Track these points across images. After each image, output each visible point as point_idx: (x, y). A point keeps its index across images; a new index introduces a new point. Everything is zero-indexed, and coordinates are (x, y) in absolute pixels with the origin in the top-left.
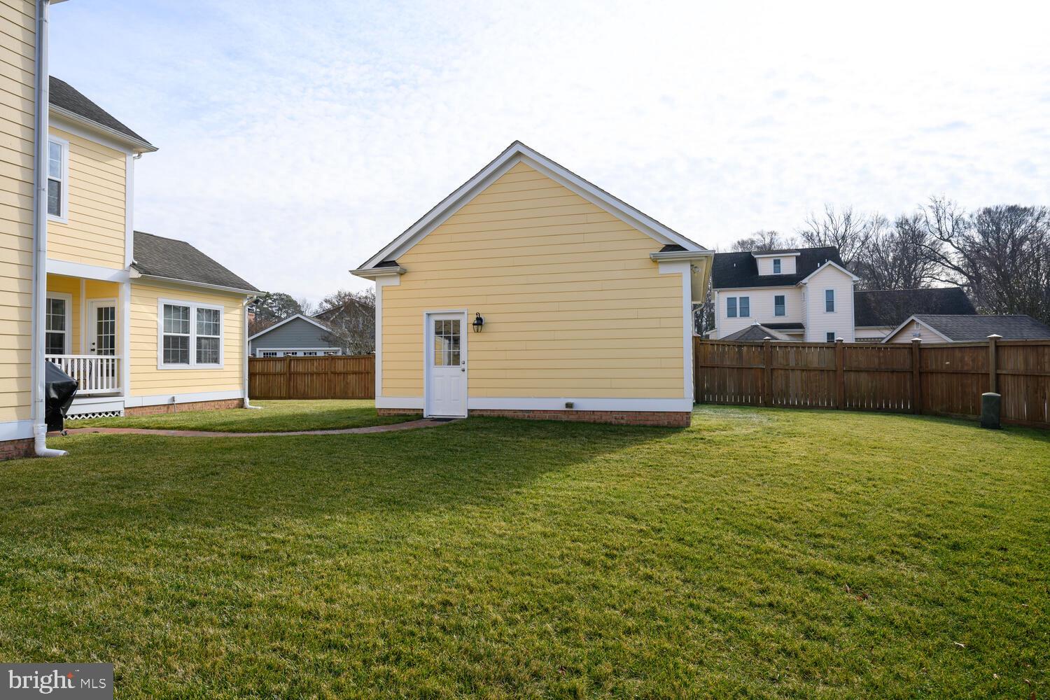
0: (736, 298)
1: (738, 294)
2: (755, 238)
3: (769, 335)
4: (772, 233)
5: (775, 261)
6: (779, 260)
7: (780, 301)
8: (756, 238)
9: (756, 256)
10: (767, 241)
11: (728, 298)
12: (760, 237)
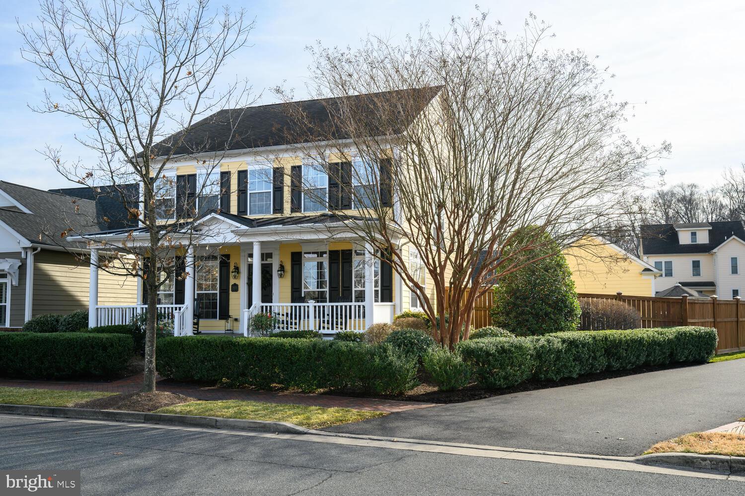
0: (661, 262)
1: (663, 259)
2: (675, 191)
3: (688, 293)
4: (694, 186)
5: (692, 233)
6: (695, 233)
7: (696, 265)
8: (677, 190)
9: (677, 230)
10: (688, 193)
11: (655, 262)
12: (680, 189)
